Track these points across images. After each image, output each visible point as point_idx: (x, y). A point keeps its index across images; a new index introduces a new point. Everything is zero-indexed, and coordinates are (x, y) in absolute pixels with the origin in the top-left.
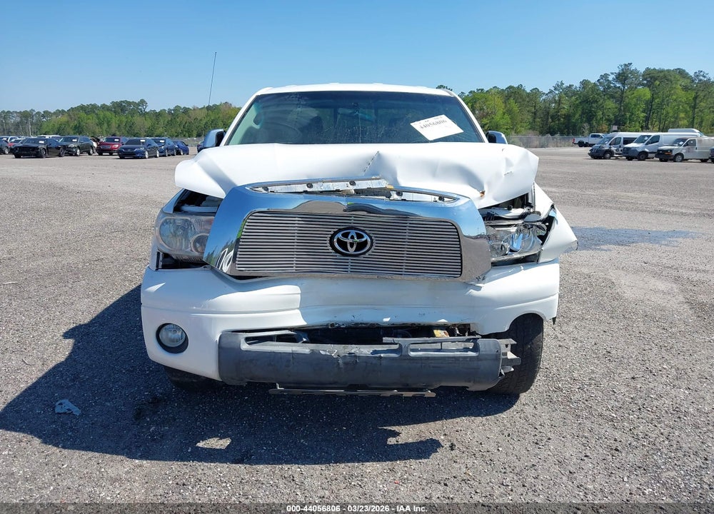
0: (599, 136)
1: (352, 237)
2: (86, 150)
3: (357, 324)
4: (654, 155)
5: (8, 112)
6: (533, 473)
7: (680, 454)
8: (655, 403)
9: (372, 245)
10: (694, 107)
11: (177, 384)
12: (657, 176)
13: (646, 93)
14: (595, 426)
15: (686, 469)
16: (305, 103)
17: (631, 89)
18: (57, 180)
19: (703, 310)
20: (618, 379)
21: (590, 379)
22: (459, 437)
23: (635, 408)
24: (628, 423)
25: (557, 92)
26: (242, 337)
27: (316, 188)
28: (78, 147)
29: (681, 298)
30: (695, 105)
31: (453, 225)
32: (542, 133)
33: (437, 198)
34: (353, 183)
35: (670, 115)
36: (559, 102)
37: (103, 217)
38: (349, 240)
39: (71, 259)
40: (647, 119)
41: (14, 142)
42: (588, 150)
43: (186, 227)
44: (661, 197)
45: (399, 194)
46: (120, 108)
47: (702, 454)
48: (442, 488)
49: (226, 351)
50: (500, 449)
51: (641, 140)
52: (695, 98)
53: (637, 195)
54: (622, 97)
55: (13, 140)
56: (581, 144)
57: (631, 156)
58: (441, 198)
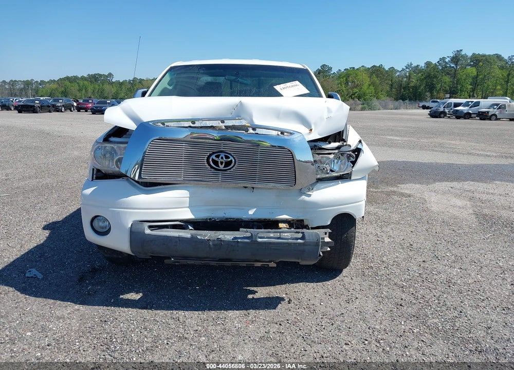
0: (437, 101)
1: (222, 158)
2: (68, 108)
3: (227, 219)
4: (475, 115)
5: (15, 81)
6: (341, 318)
7: (444, 308)
8: (435, 277)
9: (235, 163)
10: (507, 82)
11: (110, 259)
12: (475, 130)
13: (473, 71)
14: (390, 291)
15: (445, 317)
16: (203, 72)
17: (462, 68)
18: (46, 128)
19: (484, 218)
20: (414, 261)
21: (394, 262)
22: (295, 296)
23: (420, 279)
24: (413, 289)
25: (408, 70)
26: (146, 225)
27: (197, 124)
28: (63, 106)
29: (471, 211)
30: (508, 80)
31: (289, 151)
32: (397, 99)
33: (279, 133)
34: (223, 122)
35: (490, 87)
36: (409, 77)
37: (75, 153)
38: (219, 160)
39: (48, 180)
40: (473, 90)
41: (18, 102)
42: (428, 111)
43: (113, 152)
44: (474, 144)
45: (254, 129)
46: (94, 78)
47: (459, 309)
48: (277, 327)
49: (135, 235)
50: (322, 303)
51: (466, 104)
52: (509, 75)
53: (458, 142)
54: (455, 74)
55: (17, 101)
56: (424, 107)
57: (459, 116)
58: (282, 133)
